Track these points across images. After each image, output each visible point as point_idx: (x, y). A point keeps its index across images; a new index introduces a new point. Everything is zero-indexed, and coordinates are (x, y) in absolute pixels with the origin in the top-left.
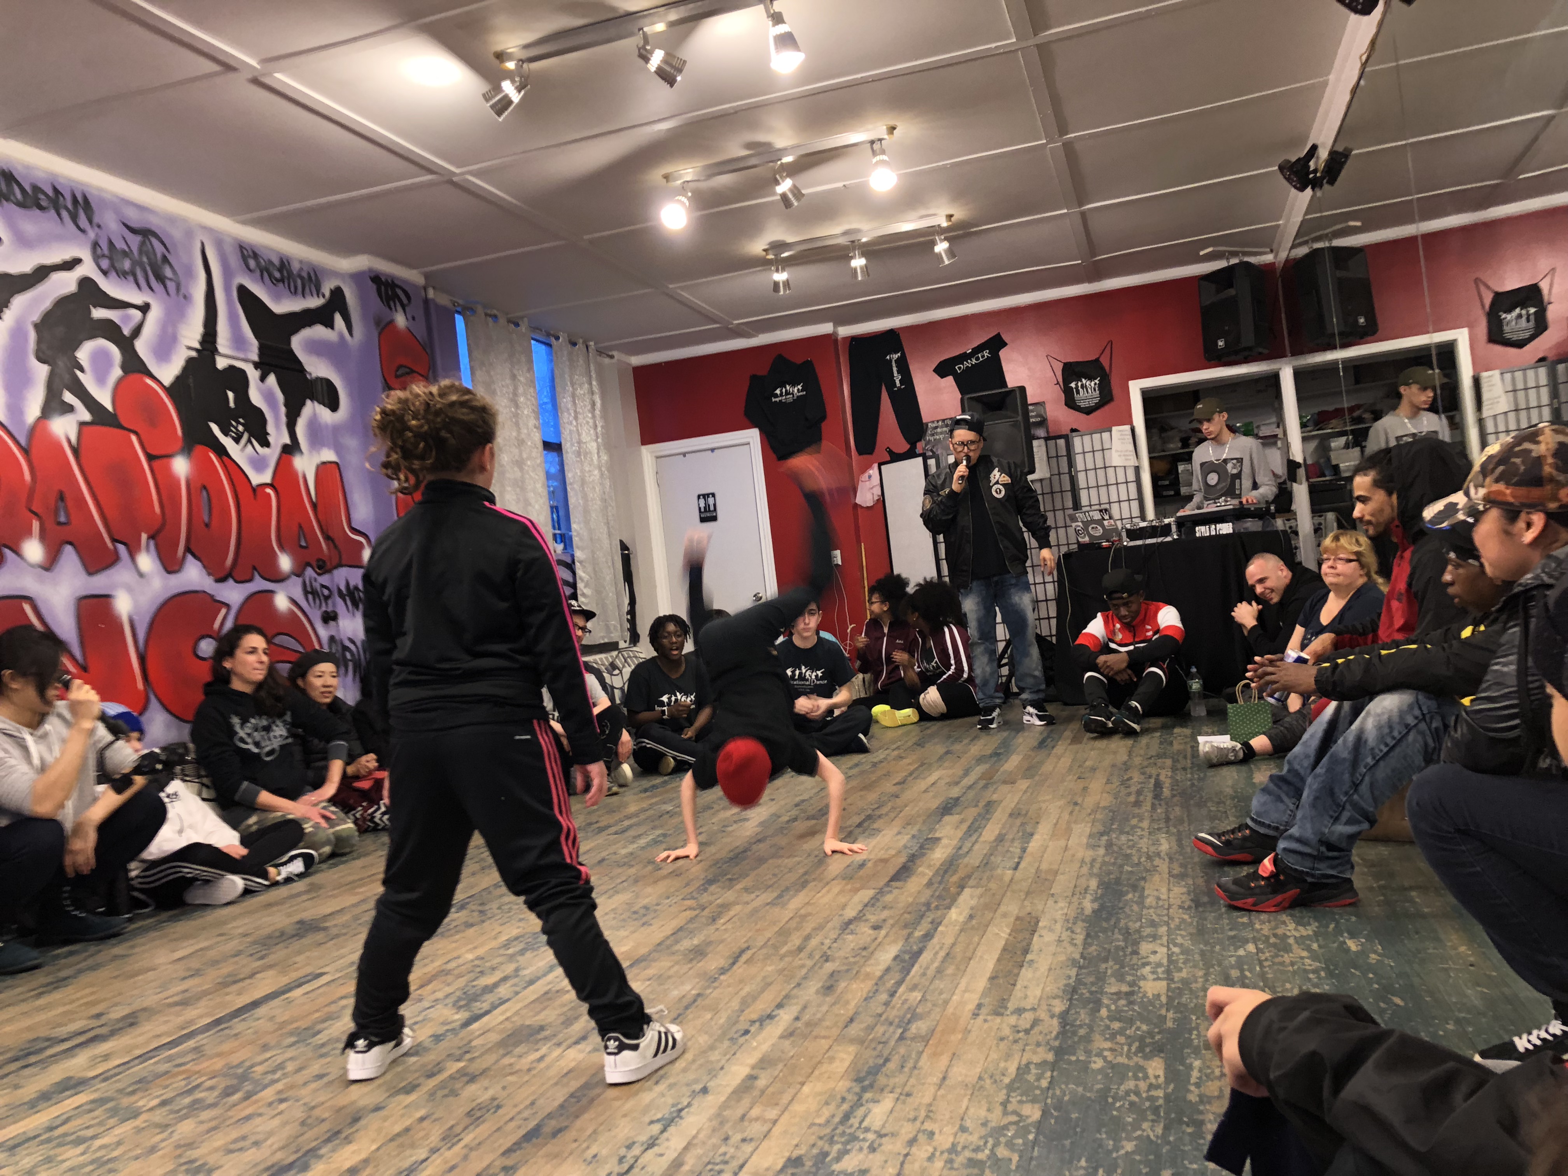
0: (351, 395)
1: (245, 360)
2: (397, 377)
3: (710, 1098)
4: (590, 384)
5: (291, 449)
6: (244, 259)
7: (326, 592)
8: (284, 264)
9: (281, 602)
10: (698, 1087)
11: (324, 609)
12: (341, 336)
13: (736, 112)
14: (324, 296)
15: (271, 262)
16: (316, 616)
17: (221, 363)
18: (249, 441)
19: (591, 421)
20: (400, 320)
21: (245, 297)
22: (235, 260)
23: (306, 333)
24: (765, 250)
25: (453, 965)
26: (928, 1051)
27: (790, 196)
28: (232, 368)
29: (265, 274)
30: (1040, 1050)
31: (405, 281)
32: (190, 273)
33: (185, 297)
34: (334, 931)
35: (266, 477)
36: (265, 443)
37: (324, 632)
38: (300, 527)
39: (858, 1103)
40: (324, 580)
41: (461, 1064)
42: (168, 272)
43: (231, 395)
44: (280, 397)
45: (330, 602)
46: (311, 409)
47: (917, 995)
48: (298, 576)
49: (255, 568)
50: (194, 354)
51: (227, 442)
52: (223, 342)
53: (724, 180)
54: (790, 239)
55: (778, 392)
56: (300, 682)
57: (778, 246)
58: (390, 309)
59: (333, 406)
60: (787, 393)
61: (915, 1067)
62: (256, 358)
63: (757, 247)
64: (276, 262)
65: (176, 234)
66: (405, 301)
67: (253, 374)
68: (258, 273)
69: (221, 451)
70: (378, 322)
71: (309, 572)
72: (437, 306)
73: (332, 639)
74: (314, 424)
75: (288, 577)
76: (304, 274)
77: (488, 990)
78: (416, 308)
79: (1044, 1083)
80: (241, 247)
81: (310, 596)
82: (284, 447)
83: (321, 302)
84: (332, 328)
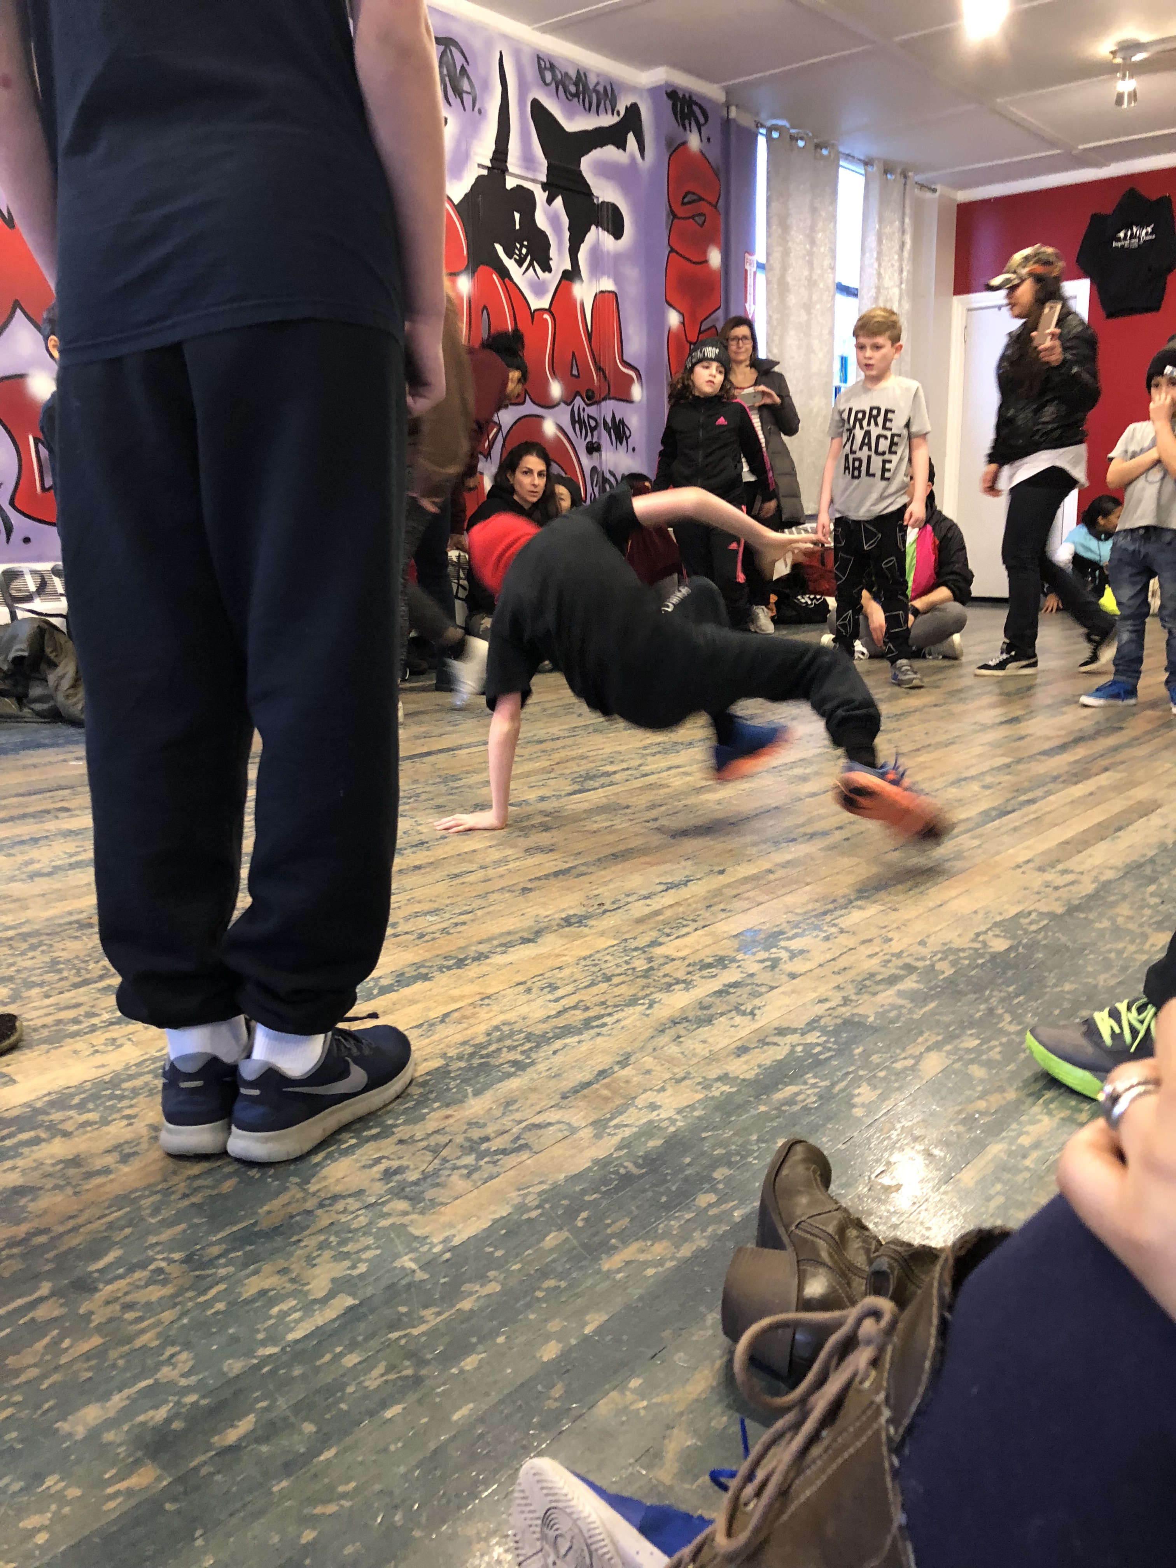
0: (637, 223)
2: (683, 204)
3: (721, 878)
4: (903, 222)
5: (571, 275)
6: (541, 71)
7: (593, 423)
8: (581, 78)
9: (549, 428)
10: (717, 869)
11: (589, 439)
14: (618, 113)
15: (566, 74)
16: (581, 446)
17: (511, 183)
18: (531, 264)
20: (694, 142)
21: (539, 113)
22: (531, 73)
23: (597, 154)
24: (1113, 53)
28: (519, 187)
29: (560, 87)
30: (1056, 903)
31: (704, 98)
32: (486, 85)
33: (480, 112)
35: (545, 303)
36: (547, 268)
37: (587, 462)
38: (573, 354)
39: (844, 906)
40: (592, 410)
42: (466, 86)
43: (517, 216)
44: (565, 221)
45: (595, 433)
46: (596, 236)
48: (568, 404)
50: (485, 172)
51: (510, 264)
52: (513, 162)
54: (1146, 37)
55: (1122, 235)
57: (1129, 47)
58: (685, 128)
59: (617, 233)
60: (1132, 236)
62: (544, 180)
63: (1104, 48)
64: (573, 74)
65: (475, 43)
66: (702, 120)
68: (554, 86)
69: (504, 273)
70: (669, 142)
71: (578, 401)
72: (738, 126)
73: (594, 469)
74: (596, 252)
75: (558, 404)
76: (600, 88)
77: (608, 774)
78: (713, 128)
79: (1034, 927)
80: (539, 58)
81: (577, 426)
82: (565, 273)
83: (615, 119)
84: (624, 150)
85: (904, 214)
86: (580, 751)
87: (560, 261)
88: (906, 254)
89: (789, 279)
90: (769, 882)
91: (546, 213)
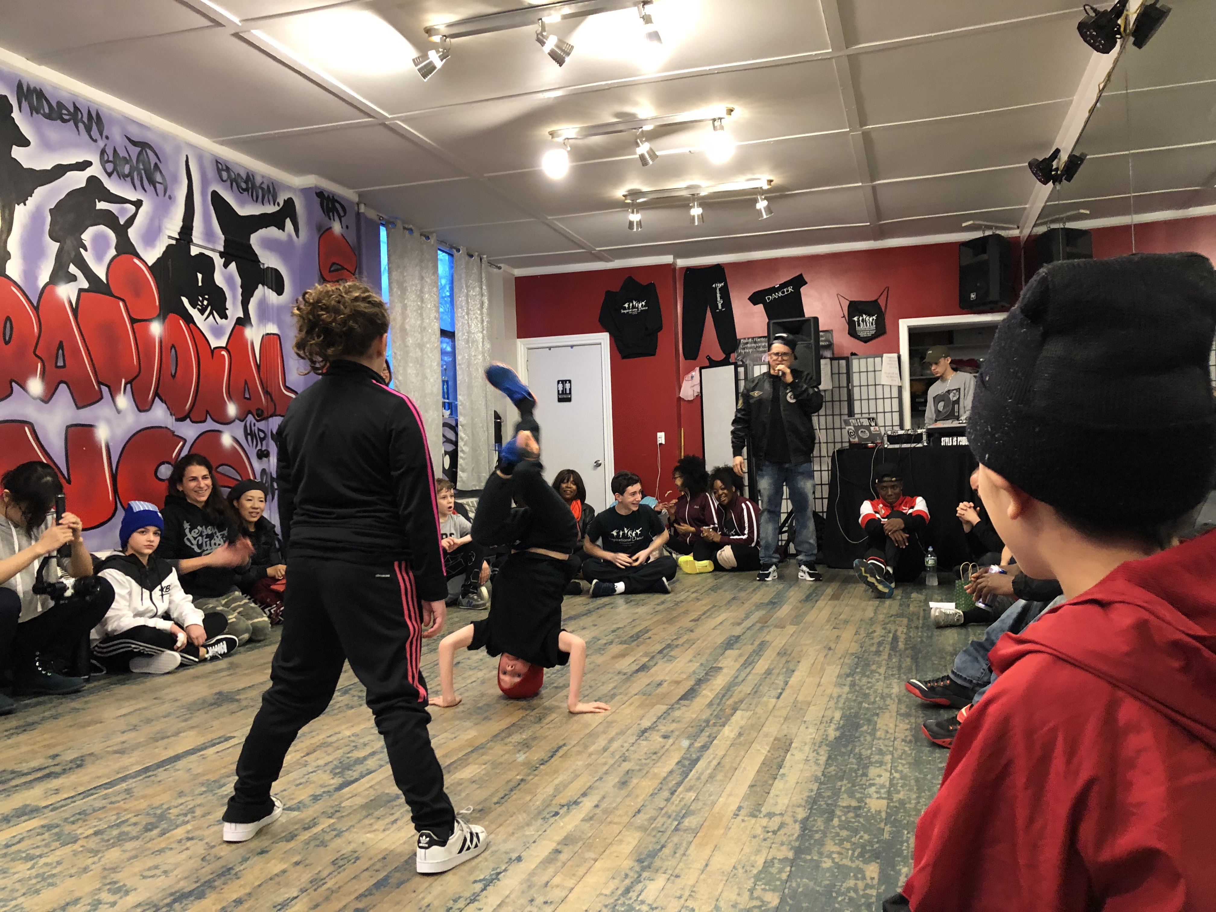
0: (294, 284)
1: (213, 250)
2: (330, 271)
3: (522, 865)
4: (481, 288)
5: (243, 322)
6: (219, 171)
7: (262, 435)
8: (250, 178)
9: (227, 440)
10: (514, 856)
11: (259, 447)
12: (290, 236)
13: (609, 88)
14: (278, 204)
15: (238, 174)
16: (253, 453)
17: (194, 251)
18: (211, 313)
19: (479, 317)
20: (337, 228)
21: (217, 201)
22: (211, 172)
23: (263, 232)
24: (624, 196)
25: (334, 739)
26: (696, 841)
27: (647, 156)
28: (201, 254)
29: (234, 184)
30: (784, 848)
31: (343, 198)
32: (175, 179)
33: (170, 198)
34: (244, 703)
35: (223, 343)
36: (224, 316)
37: (258, 466)
38: (246, 382)
39: (638, 881)
40: (261, 425)
41: (332, 821)
42: (158, 178)
43: (200, 276)
44: (238, 281)
45: (264, 443)
46: (262, 292)
47: (692, 795)
48: (242, 421)
49: (207, 412)
50: (174, 242)
51: (194, 313)
52: (197, 236)
53: (596, 140)
54: (645, 189)
55: (626, 305)
56: (235, 503)
57: (634, 194)
58: (330, 218)
59: (279, 290)
60: (633, 307)
61: (684, 854)
62: (222, 249)
63: (619, 193)
64: (244, 176)
65: (168, 148)
66: (342, 214)
67: (218, 262)
68: (229, 182)
69: (189, 320)
70: (319, 228)
71: (250, 418)
72: (366, 218)
73: (264, 471)
74: (263, 305)
75: (234, 421)
76: (265, 186)
78: (350, 219)
80: (217, 162)
81: (249, 437)
82: (239, 319)
83: (276, 209)
84: (284, 230)
85: (481, 282)
87: (234, 311)
89: (407, 327)
91: (223, 274)
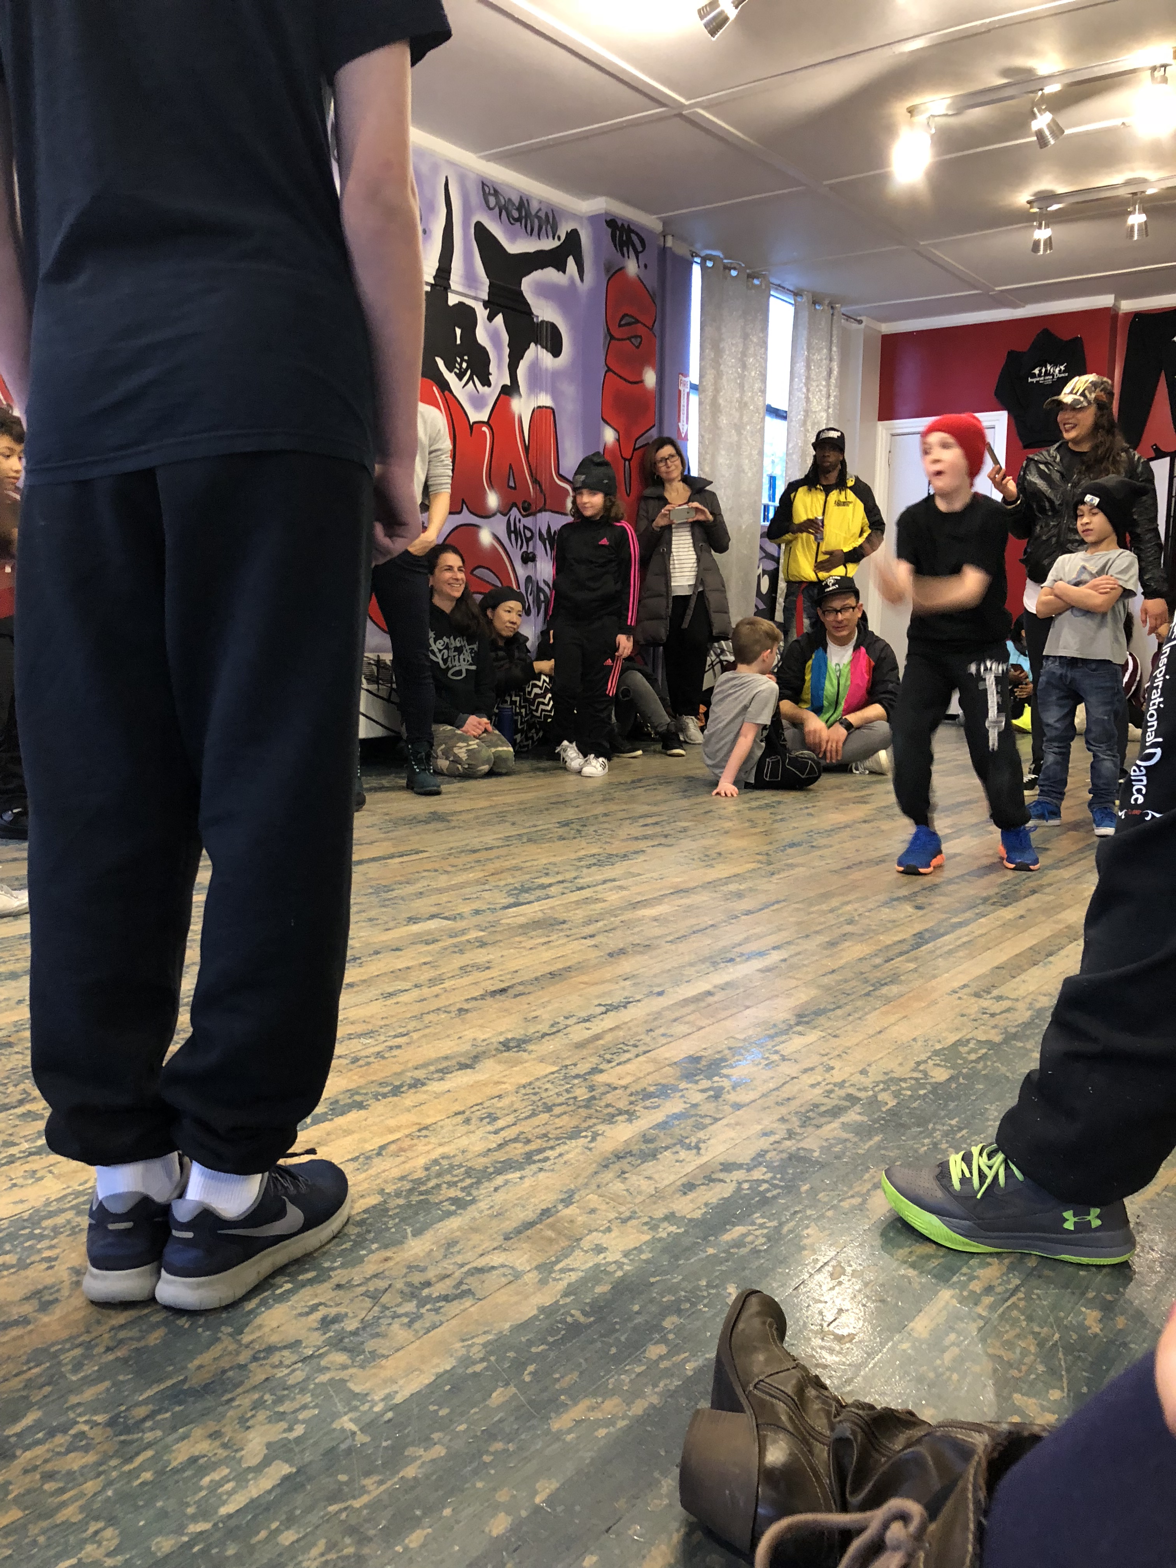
0: (575, 343)
2: (620, 326)
3: (660, 999)
4: (830, 350)
5: (510, 390)
6: (485, 196)
7: (528, 534)
8: (523, 204)
9: (485, 537)
10: (657, 990)
11: (524, 549)
13: (989, 30)
14: (559, 238)
15: (510, 200)
16: (517, 555)
17: (453, 300)
18: (471, 378)
19: (824, 390)
20: (632, 267)
21: (483, 236)
22: (476, 198)
23: (538, 275)
24: (1029, 202)
26: (883, 1009)
27: (1047, 132)
28: (461, 304)
29: (504, 213)
30: (993, 1031)
31: (643, 228)
32: (431, 206)
35: (484, 416)
36: (486, 383)
37: (522, 572)
38: (511, 467)
39: (785, 1032)
40: (528, 521)
43: (458, 331)
44: (505, 338)
45: (531, 543)
46: (535, 353)
48: (505, 515)
49: (463, 502)
50: (428, 289)
52: (456, 280)
53: (976, 114)
54: (1061, 189)
55: (1036, 371)
57: (1045, 198)
58: (623, 255)
59: (556, 351)
60: (1047, 374)
61: (860, 1018)
62: (486, 298)
63: (1022, 198)
64: (516, 200)
65: (423, 167)
66: (640, 249)
67: (482, 313)
68: (497, 210)
69: (444, 386)
70: (608, 267)
71: (515, 512)
72: (674, 254)
73: (529, 579)
74: (535, 368)
75: (494, 515)
76: (542, 214)
77: (543, 887)
78: (651, 255)
79: (973, 1057)
80: (483, 184)
81: (513, 536)
82: (504, 387)
83: (556, 244)
84: (564, 272)
85: (831, 342)
86: (514, 862)
87: (499, 376)
88: (833, 381)
89: (721, 401)
90: (709, 1005)
91: (487, 330)
